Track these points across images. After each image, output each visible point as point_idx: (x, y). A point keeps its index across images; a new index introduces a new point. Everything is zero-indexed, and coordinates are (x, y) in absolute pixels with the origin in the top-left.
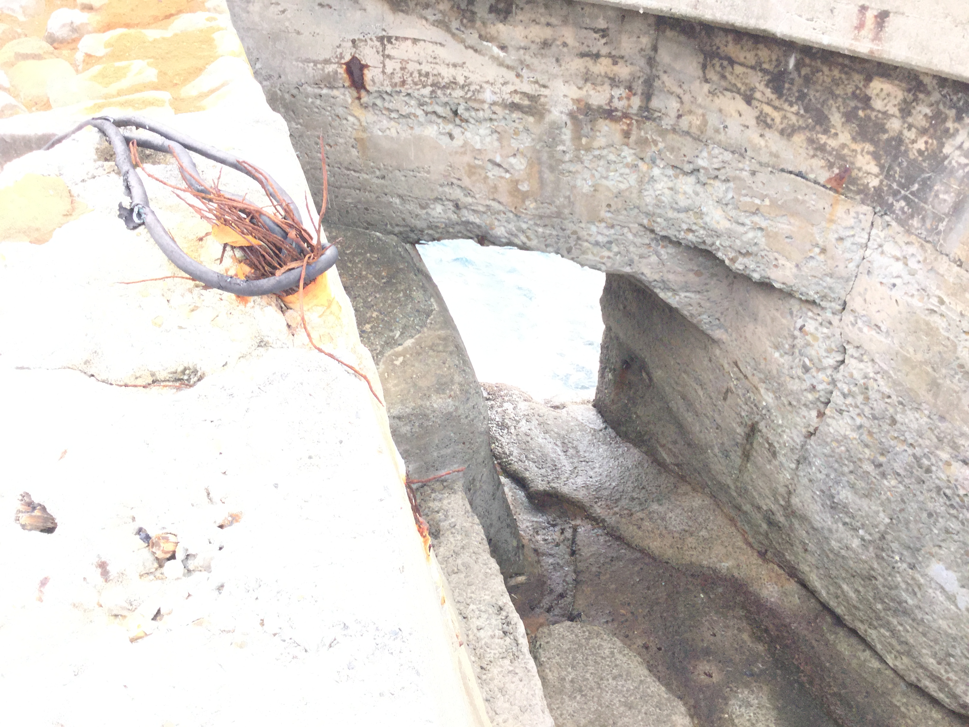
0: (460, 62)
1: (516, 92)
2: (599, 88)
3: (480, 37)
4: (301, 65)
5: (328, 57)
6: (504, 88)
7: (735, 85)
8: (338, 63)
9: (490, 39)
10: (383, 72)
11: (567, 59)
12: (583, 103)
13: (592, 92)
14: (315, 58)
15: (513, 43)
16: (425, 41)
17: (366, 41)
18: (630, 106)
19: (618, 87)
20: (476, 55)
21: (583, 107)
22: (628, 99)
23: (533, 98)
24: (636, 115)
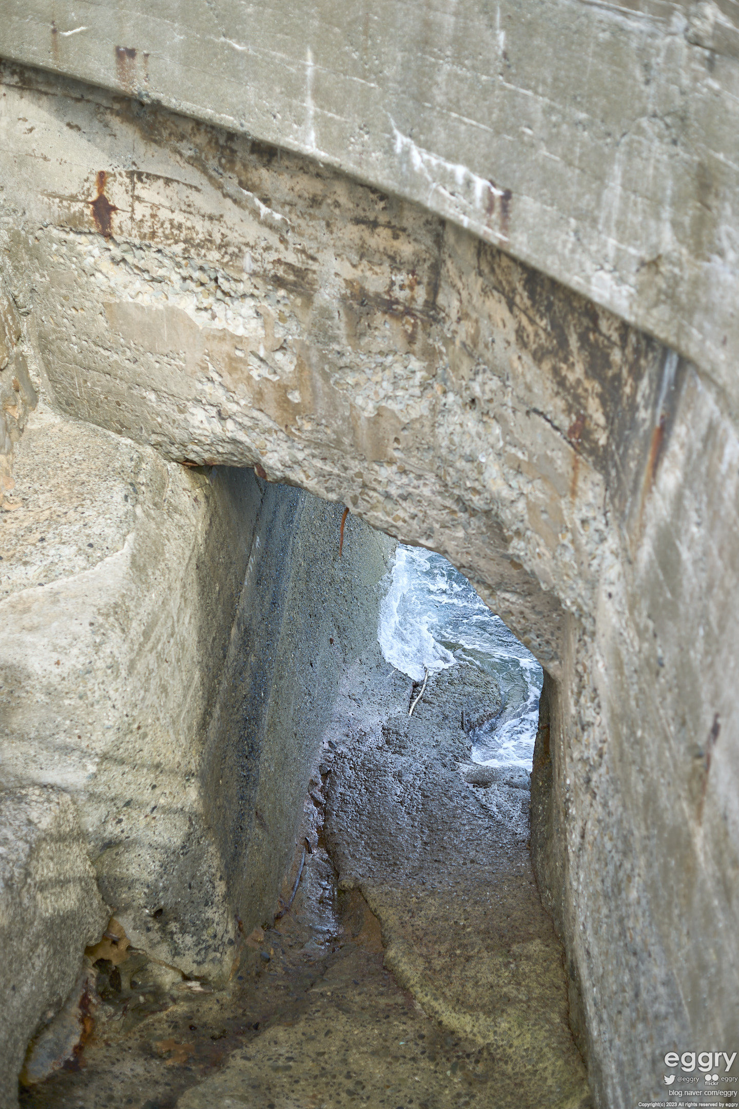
0: (217, 214)
1: (279, 261)
2: (376, 269)
3: (241, 183)
4: (46, 199)
5: (74, 192)
6: (265, 255)
7: (500, 283)
8: (85, 201)
9: (252, 188)
10: (132, 218)
11: (340, 224)
12: (357, 287)
13: (368, 274)
14: (62, 192)
15: (277, 195)
16: (178, 182)
17: (114, 175)
18: (413, 299)
19: (399, 270)
20: (235, 208)
21: (357, 292)
22: (412, 288)
23: (300, 273)
24: (422, 312)
